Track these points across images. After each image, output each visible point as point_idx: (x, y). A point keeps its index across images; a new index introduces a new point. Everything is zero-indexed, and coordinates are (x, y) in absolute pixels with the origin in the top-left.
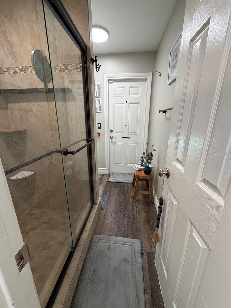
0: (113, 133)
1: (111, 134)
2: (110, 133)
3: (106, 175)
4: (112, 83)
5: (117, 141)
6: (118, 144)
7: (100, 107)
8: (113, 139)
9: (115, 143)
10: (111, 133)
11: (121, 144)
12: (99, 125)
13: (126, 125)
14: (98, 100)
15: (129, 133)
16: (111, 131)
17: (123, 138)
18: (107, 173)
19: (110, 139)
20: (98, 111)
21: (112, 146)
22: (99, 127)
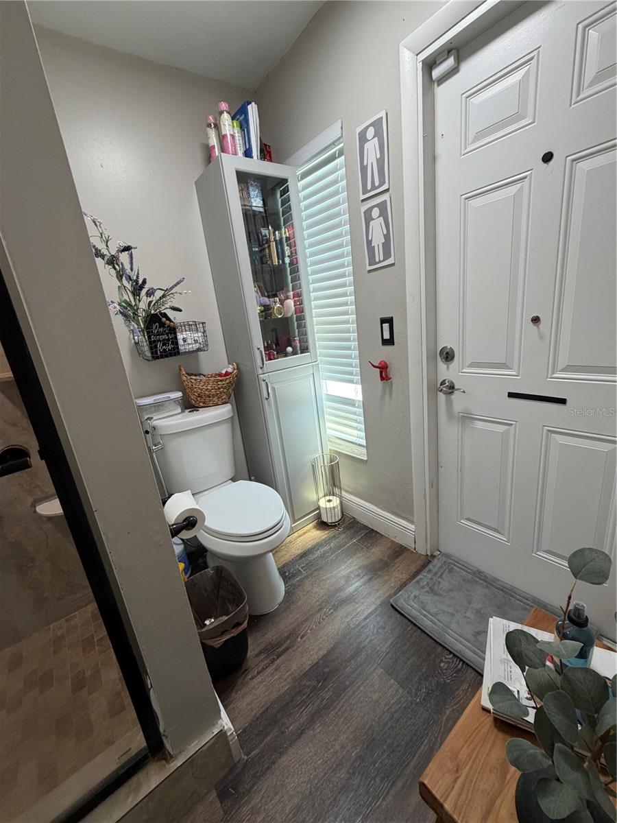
0: (454, 365)
1: (446, 372)
2: (442, 365)
3: (414, 553)
4: (454, 71)
5: (477, 412)
6: (480, 425)
7: (387, 237)
8: (453, 397)
9: (467, 418)
10: (448, 368)
11: (502, 428)
12: (386, 326)
13: (536, 320)
14: (376, 206)
15: (561, 365)
16: (448, 356)
17: (511, 395)
18: (421, 550)
19: (441, 396)
20: (380, 262)
21: (449, 431)
22: (387, 336)
